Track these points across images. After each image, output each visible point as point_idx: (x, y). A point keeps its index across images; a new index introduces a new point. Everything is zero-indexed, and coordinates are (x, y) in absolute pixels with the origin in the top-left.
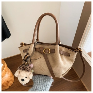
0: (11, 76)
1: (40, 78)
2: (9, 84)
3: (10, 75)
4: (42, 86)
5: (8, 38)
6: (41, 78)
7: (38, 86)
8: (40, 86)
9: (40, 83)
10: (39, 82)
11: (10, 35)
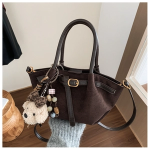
0: (20, 120)
5: (18, 58)
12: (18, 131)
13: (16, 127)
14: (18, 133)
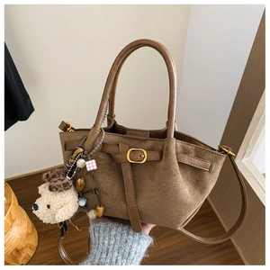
0: (28, 235)
1: (110, 230)
2: (22, 258)
3: (25, 231)
4: (116, 254)
5: (25, 118)
6: (113, 232)
7: (104, 256)
8: (110, 254)
9: (111, 248)
10: (106, 242)
11: (32, 110)
12: (24, 255)
13: (19, 248)
14: (25, 258)
